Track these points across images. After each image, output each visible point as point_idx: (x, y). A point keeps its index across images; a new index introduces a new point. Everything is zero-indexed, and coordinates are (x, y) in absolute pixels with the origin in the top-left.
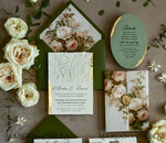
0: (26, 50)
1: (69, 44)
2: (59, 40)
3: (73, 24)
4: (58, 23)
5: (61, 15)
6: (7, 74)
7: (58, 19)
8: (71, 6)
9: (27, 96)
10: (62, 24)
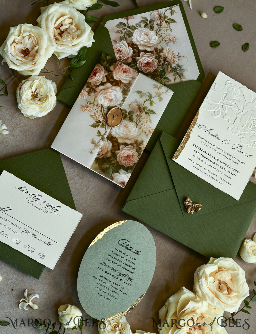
0: (78, 28)
1: (144, 59)
2: (133, 45)
3: (166, 34)
4: (145, 21)
5: (155, 13)
6: (28, 44)
7: (147, 15)
8: (177, 8)
9: (35, 96)
10: (149, 25)
